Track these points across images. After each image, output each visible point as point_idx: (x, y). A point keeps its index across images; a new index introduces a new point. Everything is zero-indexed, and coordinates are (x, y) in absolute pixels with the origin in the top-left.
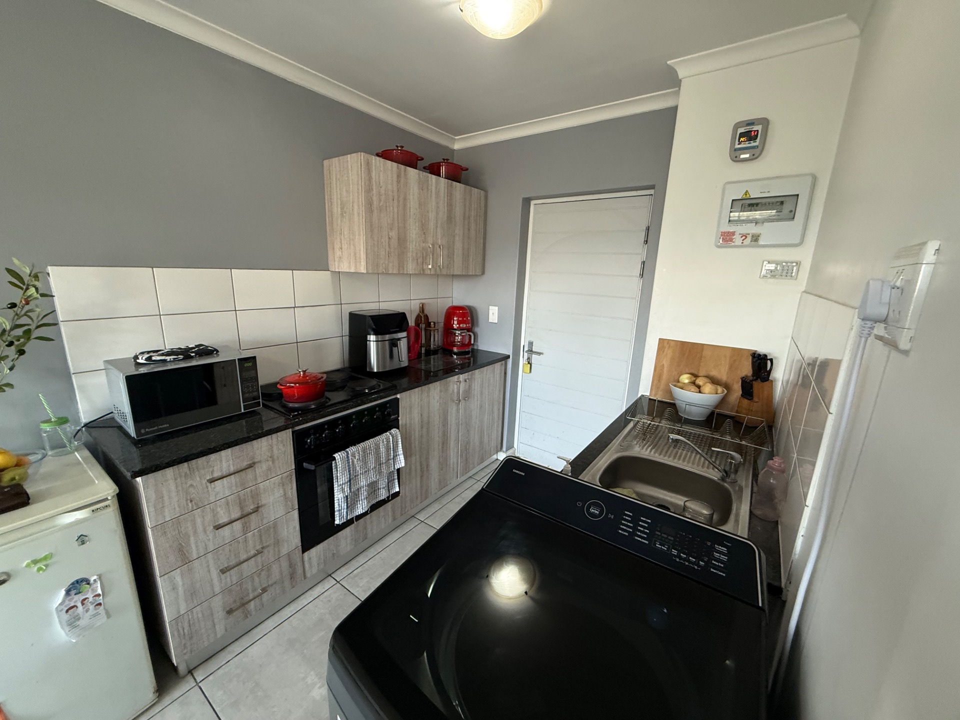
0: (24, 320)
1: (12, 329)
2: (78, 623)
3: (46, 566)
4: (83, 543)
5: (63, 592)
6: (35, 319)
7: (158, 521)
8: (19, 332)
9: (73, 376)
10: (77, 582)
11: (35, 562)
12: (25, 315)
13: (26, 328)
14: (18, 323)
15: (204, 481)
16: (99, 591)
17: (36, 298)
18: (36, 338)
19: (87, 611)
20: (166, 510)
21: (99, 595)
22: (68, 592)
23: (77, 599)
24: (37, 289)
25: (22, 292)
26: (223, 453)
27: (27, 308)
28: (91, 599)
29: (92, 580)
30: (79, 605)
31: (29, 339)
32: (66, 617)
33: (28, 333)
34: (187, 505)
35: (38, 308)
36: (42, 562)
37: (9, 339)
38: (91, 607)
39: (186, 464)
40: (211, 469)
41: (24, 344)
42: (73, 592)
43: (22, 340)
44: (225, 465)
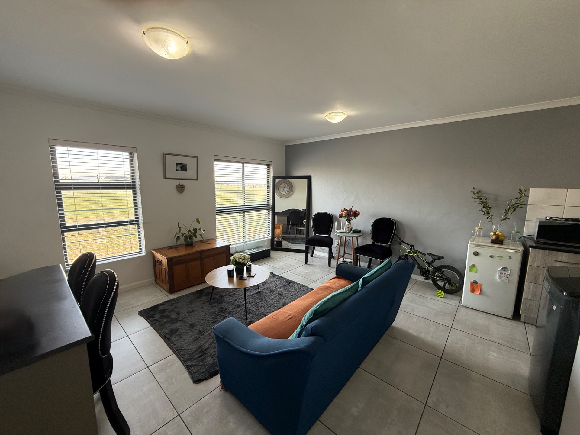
0: (519, 202)
1: (514, 204)
2: (501, 278)
3: (501, 259)
4: (510, 258)
5: (501, 268)
6: (521, 202)
7: (532, 264)
8: (516, 205)
9: (526, 221)
10: (505, 267)
11: (499, 257)
12: (519, 201)
13: (518, 204)
14: (517, 203)
15: (553, 260)
16: (509, 274)
17: (523, 197)
18: (520, 207)
19: (504, 277)
20: (536, 262)
21: (508, 274)
22: (502, 268)
23: (504, 272)
24: (524, 194)
25: (520, 195)
26: (565, 254)
27: (520, 199)
28: (506, 274)
29: (509, 269)
30: (503, 274)
31: (518, 207)
32: (500, 274)
33: (518, 206)
34: (543, 264)
35: (523, 199)
36: (501, 257)
37: (513, 206)
38: (506, 276)
39: (548, 251)
40: (557, 257)
41: (516, 208)
42: (503, 269)
43: (516, 207)
44: (564, 258)
